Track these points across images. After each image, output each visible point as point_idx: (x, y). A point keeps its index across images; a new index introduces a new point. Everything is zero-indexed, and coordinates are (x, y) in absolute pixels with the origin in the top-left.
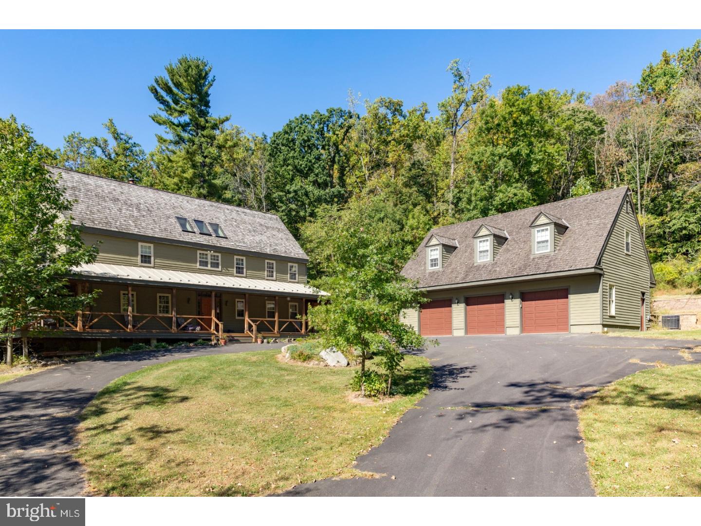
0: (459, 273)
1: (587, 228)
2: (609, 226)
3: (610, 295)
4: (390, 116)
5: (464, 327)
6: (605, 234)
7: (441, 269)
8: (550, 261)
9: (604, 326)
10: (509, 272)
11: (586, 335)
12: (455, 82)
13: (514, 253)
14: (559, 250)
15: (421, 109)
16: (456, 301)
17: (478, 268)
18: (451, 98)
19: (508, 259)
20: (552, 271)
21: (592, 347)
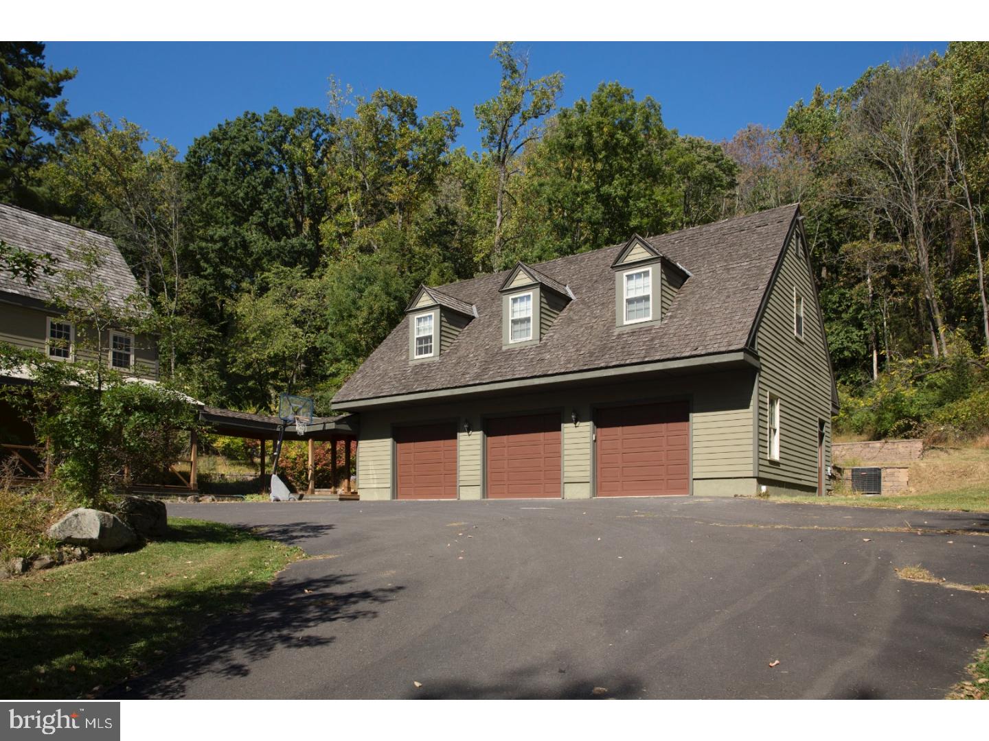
0: (470, 366)
1: (725, 276)
2: (769, 271)
3: (772, 414)
4: (395, 124)
5: (480, 482)
6: (762, 287)
7: (437, 359)
8: (652, 340)
9: (761, 481)
10: (569, 362)
11: (726, 501)
12: (505, 78)
13: (581, 327)
14: (671, 317)
15: (449, 117)
16: (466, 426)
17: (510, 354)
18: (497, 100)
19: (569, 336)
20: (657, 358)
21: (750, 526)
